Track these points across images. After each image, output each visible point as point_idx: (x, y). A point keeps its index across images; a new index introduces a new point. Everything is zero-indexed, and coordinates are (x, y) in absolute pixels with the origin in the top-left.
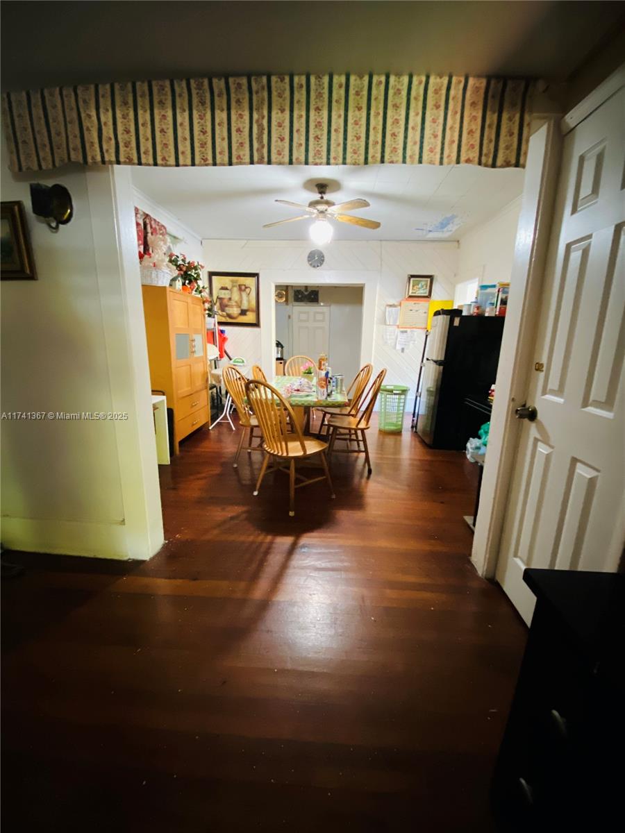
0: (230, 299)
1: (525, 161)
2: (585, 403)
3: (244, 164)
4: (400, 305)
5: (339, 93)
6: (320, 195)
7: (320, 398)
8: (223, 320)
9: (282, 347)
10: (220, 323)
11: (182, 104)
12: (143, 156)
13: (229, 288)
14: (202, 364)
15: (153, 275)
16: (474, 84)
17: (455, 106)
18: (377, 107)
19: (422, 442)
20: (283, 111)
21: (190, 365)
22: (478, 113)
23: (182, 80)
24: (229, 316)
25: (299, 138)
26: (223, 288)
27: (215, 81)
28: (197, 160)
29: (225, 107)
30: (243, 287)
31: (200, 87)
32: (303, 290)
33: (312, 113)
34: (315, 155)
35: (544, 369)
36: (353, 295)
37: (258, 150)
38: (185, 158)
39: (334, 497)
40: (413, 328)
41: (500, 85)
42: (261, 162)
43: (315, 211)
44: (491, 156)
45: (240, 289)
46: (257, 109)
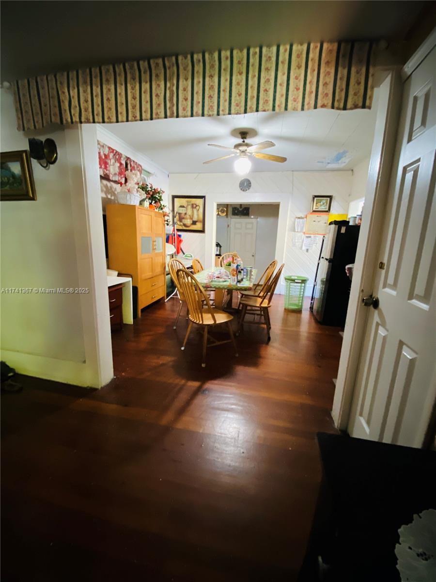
0: (186, 214)
1: (371, 103)
2: (411, 297)
3: (161, 118)
4: (306, 217)
5: (226, 64)
6: (242, 140)
7: (232, 283)
8: (181, 228)
9: (220, 247)
10: (178, 230)
11: (120, 81)
12: (96, 117)
13: (185, 206)
14: (162, 257)
15: (128, 198)
16: (328, 48)
17: (313, 66)
18: (254, 71)
19: (316, 319)
20: (186, 79)
21: (152, 258)
22: (331, 69)
23: (120, 64)
24: (185, 225)
25: (198, 98)
26: (181, 207)
27: (141, 63)
28: (130, 118)
29: (148, 80)
30: (195, 206)
31: (132, 67)
32: (238, 207)
33: (207, 79)
34: (209, 109)
35: (385, 267)
36: (271, 210)
37: (170, 108)
38: (122, 116)
39: (237, 355)
40: (316, 234)
41: (349, 47)
42: (172, 116)
43: (238, 151)
44: (343, 101)
45: (193, 207)
46: (170, 80)
